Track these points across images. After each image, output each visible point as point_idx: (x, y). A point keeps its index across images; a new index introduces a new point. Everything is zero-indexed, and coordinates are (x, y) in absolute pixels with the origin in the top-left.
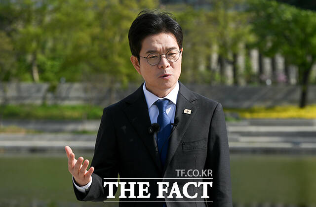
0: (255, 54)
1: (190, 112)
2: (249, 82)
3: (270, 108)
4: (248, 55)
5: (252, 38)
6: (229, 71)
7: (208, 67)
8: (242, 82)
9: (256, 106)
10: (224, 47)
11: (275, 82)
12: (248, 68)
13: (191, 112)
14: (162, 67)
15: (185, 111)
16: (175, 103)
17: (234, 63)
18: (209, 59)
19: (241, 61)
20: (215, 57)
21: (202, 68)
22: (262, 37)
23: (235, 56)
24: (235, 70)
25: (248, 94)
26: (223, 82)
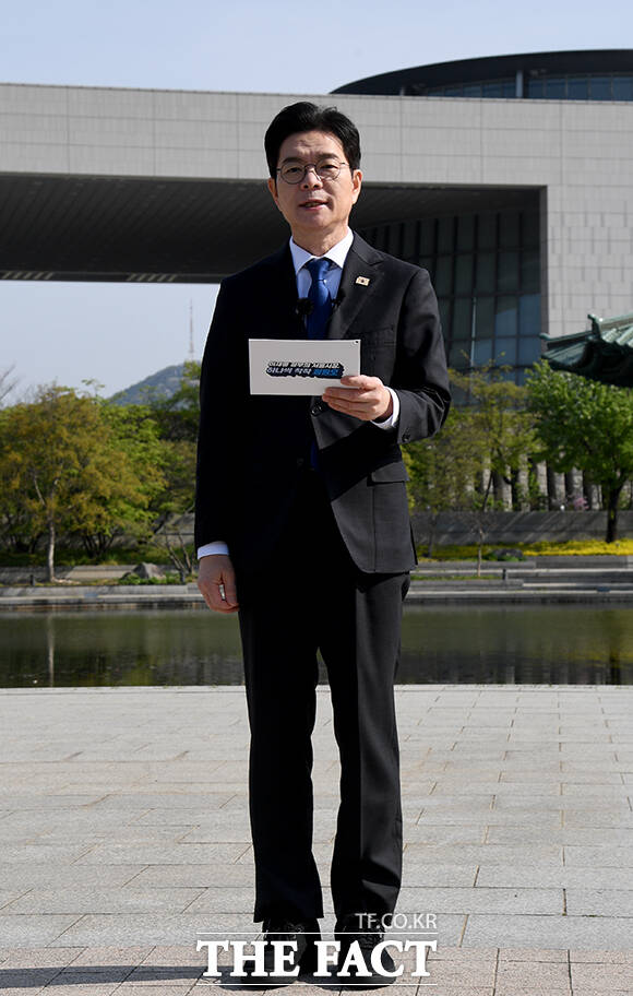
0: (542, 469)
1: (366, 282)
2: (535, 508)
3: (562, 543)
4: (533, 470)
5: (538, 448)
6: (507, 491)
7: (478, 489)
8: (526, 508)
9: (544, 539)
10: (499, 461)
11: (570, 507)
12: (533, 488)
13: (370, 282)
14: (306, 187)
15: (358, 281)
16: (342, 266)
17: (514, 482)
18: (479, 475)
19: (523, 478)
20: (487, 474)
21: (470, 488)
22: (552, 445)
23: (515, 473)
24: (515, 492)
25: (529, 525)
26: (499, 508)
